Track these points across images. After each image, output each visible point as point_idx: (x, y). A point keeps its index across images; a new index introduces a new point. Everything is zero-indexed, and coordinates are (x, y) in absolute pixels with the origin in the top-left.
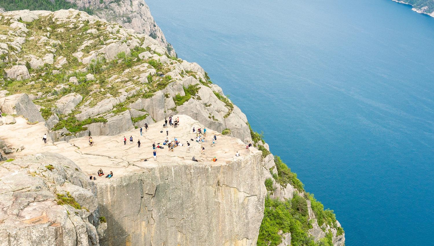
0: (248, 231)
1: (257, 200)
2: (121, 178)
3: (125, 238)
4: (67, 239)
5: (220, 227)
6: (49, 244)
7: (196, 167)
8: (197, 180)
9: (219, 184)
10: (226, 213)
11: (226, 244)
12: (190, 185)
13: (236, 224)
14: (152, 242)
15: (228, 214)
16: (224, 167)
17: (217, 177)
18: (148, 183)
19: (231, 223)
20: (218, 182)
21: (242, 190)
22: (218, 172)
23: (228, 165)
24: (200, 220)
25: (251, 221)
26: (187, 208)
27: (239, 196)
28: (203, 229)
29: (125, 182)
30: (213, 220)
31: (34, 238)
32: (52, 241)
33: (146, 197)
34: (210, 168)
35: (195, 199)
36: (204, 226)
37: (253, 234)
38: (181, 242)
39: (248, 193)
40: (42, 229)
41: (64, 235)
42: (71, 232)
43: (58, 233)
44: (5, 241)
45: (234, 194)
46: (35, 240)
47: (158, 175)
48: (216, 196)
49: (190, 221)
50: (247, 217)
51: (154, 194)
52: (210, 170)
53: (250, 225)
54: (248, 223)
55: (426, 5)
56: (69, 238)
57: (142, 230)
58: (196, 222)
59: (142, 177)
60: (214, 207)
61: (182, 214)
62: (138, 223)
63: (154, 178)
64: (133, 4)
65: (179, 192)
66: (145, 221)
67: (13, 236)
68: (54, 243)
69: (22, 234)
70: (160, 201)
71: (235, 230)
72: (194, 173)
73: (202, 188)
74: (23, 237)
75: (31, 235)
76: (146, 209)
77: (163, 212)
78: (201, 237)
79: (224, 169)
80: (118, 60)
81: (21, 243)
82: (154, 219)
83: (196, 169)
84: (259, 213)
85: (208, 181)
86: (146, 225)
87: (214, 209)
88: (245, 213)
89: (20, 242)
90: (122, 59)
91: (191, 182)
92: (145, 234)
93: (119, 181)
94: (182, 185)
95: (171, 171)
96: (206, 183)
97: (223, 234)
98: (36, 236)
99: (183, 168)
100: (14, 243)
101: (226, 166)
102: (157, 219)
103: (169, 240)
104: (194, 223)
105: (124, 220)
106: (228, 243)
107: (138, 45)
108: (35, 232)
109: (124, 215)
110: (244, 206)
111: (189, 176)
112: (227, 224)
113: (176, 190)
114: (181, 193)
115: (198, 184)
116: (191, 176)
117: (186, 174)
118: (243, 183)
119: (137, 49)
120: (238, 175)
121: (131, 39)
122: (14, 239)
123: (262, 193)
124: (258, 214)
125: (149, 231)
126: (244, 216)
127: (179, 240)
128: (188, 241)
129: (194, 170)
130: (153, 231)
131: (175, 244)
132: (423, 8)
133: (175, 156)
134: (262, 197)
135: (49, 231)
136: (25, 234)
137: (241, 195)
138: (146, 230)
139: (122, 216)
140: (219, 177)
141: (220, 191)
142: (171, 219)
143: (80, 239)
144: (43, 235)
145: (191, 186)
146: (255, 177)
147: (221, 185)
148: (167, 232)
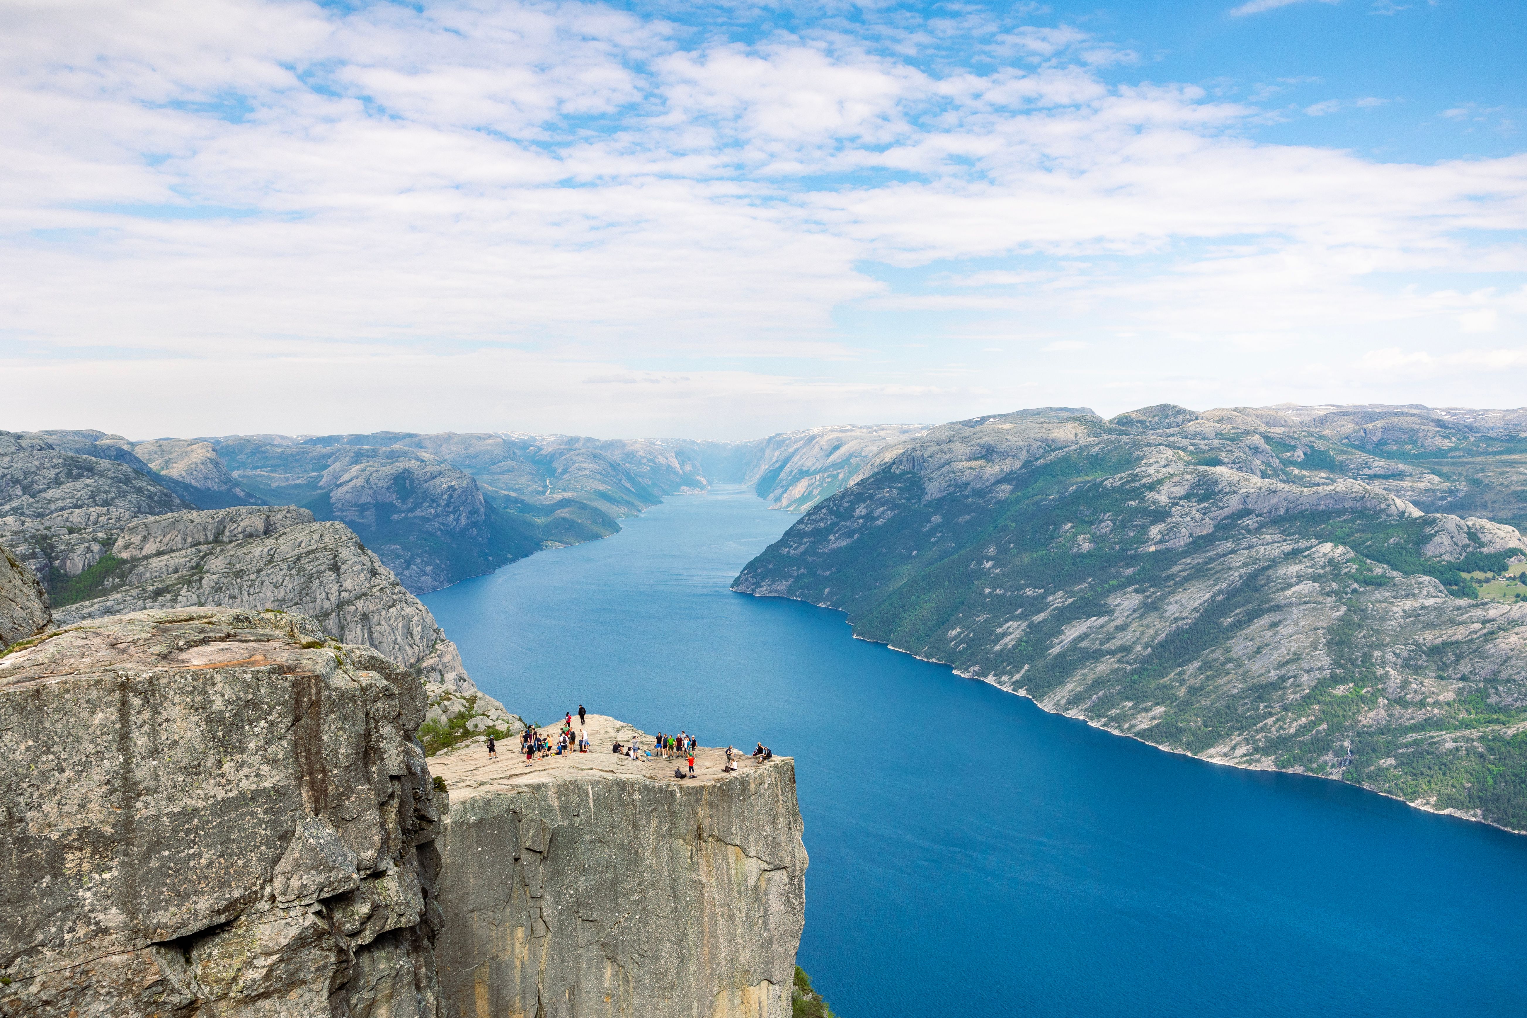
0: (769, 962)
1: (787, 880)
2: (464, 803)
3: (473, 972)
4: (333, 727)
5: (707, 949)
6: (269, 736)
7: (646, 787)
8: (648, 822)
9: (700, 835)
10: (719, 911)
11: (721, 995)
12: (631, 834)
13: (741, 941)
14: (540, 986)
15: (722, 915)
16: (711, 789)
17: (695, 814)
18: (532, 820)
19: (732, 939)
20: (699, 828)
21: (753, 852)
22: (698, 801)
23: (718, 785)
24: (658, 926)
25: (776, 935)
26: (626, 896)
27: (747, 869)
28: (666, 952)
29: (474, 814)
30: (690, 931)
31: (218, 704)
32: (280, 725)
33: (526, 858)
34: (677, 790)
35: (644, 871)
36: (668, 944)
37: (783, 970)
38: (612, 987)
39: (767, 859)
40: (248, 677)
41: (324, 710)
42: (348, 704)
43: (305, 699)
44: (109, 704)
45: (736, 862)
46: (222, 712)
47: (556, 804)
48: (694, 867)
49: (634, 931)
50: (766, 923)
51: (546, 851)
52: (678, 795)
53: (775, 946)
54: (770, 941)
55: (977, 663)
56: (341, 723)
57: (517, 951)
58: (648, 932)
59: (517, 805)
60: (690, 895)
61: (615, 910)
62: (505, 930)
63: (547, 810)
64: (446, 679)
65: (607, 850)
66: (523, 926)
67: (140, 686)
68: (289, 737)
69: (175, 686)
70: (560, 872)
71: (742, 958)
72: (641, 801)
73: (661, 843)
74: (177, 699)
75: (206, 692)
76: (525, 892)
77: (568, 902)
78: (662, 974)
79: (710, 794)
80: (423, 736)
81: (167, 720)
82: (546, 920)
83: (646, 793)
84: (794, 915)
85: (674, 826)
86: (527, 936)
87: (691, 899)
88: (762, 913)
89: (165, 714)
90: (432, 735)
91: (635, 826)
92: (523, 963)
93: (458, 810)
94: (614, 834)
95: (587, 793)
96: (670, 830)
97: (713, 969)
98: (226, 697)
99: (615, 788)
100: (141, 717)
101: (715, 786)
102: (553, 923)
103: (584, 983)
104: (643, 935)
105: (470, 921)
106: (726, 992)
107: (463, 709)
108: (222, 684)
109: (471, 907)
110: (758, 895)
111: (629, 810)
112: (721, 941)
113: (600, 845)
114: (610, 853)
115: (650, 832)
116: (635, 809)
117: (623, 804)
118: (755, 834)
119: (461, 716)
120: (743, 813)
121: (449, 699)
122: (140, 702)
123: (797, 862)
124: (791, 918)
125: (534, 955)
126: (760, 922)
127: (607, 984)
128: (631, 984)
129: (641, 793)
130: (544, 957)
131: (600, 992)
132: (971, 669)
133: (591, 769)
134: (798, 872)
135: (273, 687)
136: (184, 685)
137: (752, 866)
138: (526, 952)
139: (465, 909)
140: (699, 815)
141: (704, 853)
142: (588, 924)
143: (377, 741)
144: (250, 696)
145: (636, 837)
146: (781, 820)
147: (705, 835)
148: (578, 959)
